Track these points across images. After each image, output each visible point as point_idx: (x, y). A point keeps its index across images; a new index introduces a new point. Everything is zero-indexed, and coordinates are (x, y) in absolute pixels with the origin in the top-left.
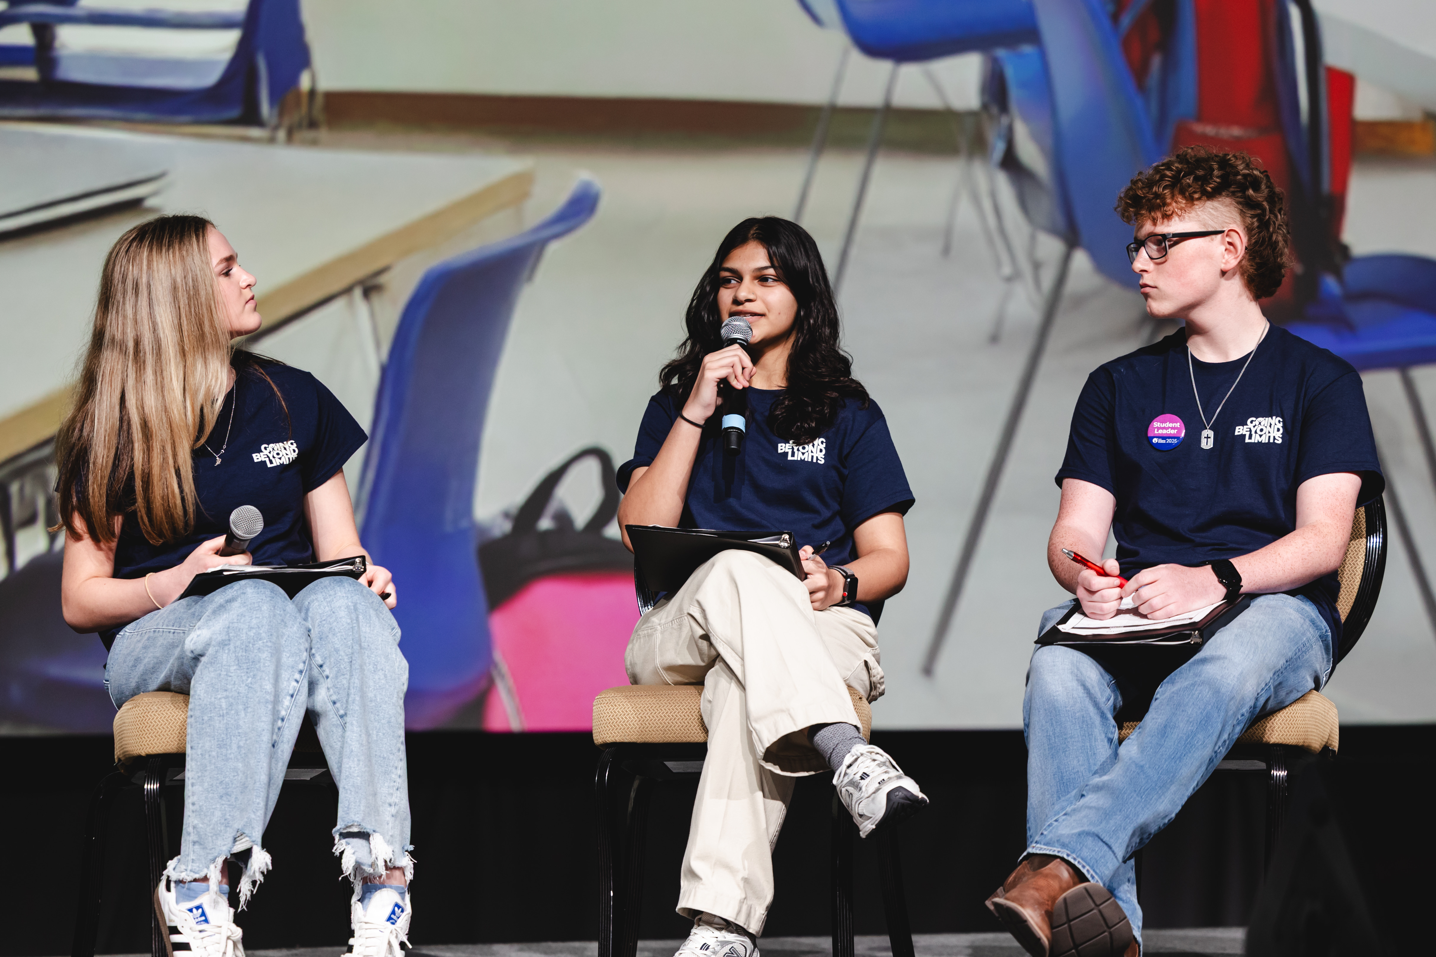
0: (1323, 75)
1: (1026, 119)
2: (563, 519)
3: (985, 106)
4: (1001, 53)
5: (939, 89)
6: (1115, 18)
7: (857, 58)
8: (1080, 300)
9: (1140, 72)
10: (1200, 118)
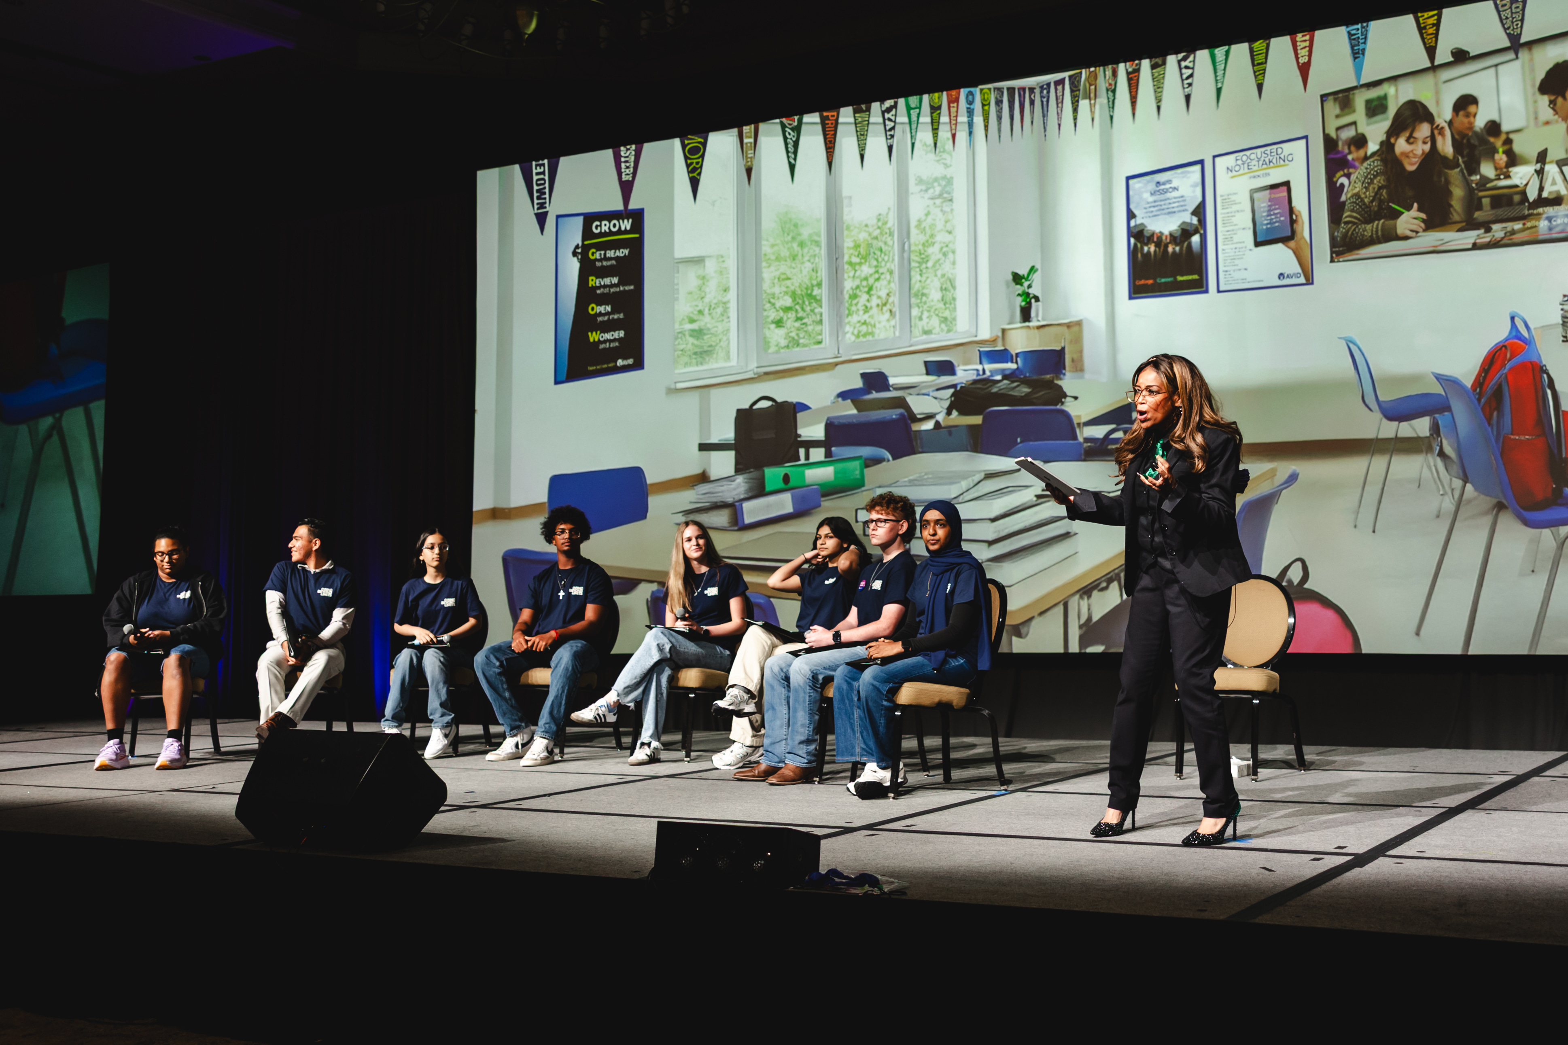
0: (1561, 413)
1: (1446, 439)
2: (1290, 582)
3: (1431, 435)
4: (1437, 416)
5: (1414, 430)
6: (1479, 400)
7: (1385, 421)
8: (1469, 502)
9: (1489, 420)
10: (1512, 434)
